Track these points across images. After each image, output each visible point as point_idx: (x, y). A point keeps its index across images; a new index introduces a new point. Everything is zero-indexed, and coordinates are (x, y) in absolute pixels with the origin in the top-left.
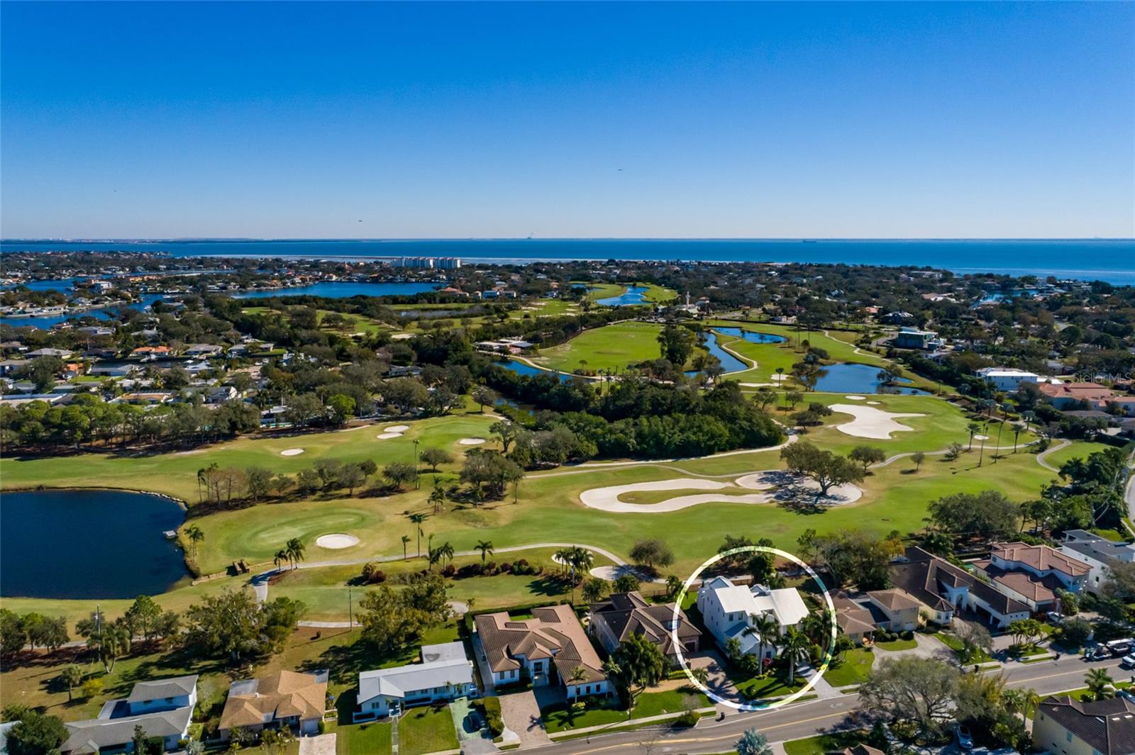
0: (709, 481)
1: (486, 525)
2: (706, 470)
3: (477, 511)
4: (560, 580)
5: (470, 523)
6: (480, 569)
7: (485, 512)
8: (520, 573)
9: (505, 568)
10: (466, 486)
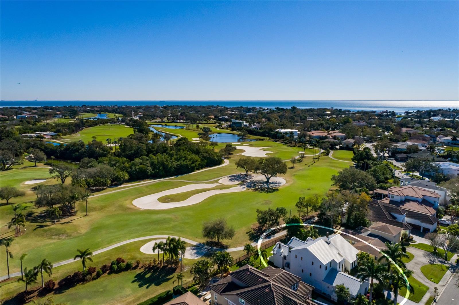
0: (205, 184)
1: (69, 236)
2: (198, 179)
3: (57, 226)
4: (159, 268)
5: (53, 237)
6: (81, 277)
7: (64, 226)
8: (120, 270)
9: (104, 269)
10: (39, 211)
